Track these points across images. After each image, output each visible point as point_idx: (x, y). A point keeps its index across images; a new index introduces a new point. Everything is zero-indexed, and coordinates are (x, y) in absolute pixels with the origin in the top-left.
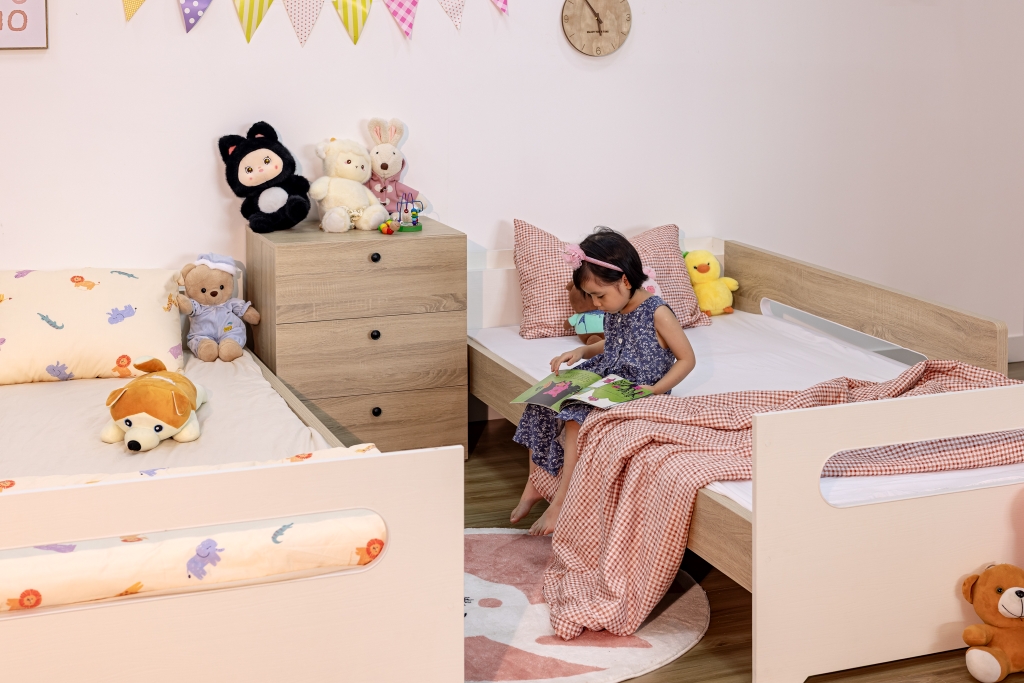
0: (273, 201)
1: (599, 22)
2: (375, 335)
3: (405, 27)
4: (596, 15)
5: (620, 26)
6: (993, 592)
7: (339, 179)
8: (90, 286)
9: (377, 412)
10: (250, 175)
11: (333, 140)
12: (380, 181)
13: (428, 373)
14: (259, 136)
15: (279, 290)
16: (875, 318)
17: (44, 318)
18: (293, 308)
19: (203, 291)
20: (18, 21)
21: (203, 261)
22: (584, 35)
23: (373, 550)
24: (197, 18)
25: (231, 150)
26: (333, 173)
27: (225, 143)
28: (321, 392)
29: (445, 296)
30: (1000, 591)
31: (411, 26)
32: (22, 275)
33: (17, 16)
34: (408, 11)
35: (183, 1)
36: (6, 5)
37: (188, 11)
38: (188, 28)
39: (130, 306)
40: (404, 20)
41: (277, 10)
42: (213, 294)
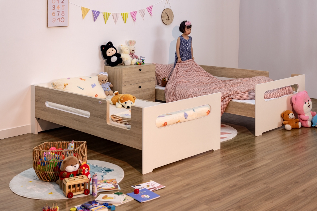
0: (114, 59)
1: (168, 17)
2: (140, 87)
3: (134, 19)
4: (168, 16)
5: (172, 18)
6: (287, 115)
7: (125, 54)
8: (85, 80)
10: (109, 54)
11: (122, 45)
12: (132, 54)
13: (149, 95)
14: (109, 45)
15: (123, 78)
16: (236, 75)
17: (79, 87)
18: (126, 82)
19: (103, 80)
20: (62, 20)
21: (101, 74)
22: (166, 20)
23: (209, 112)
24: (97, 18)
25: (103, 48)
26: (124, 53)
27: (102, 47)
29: (152, 78)
30: (288, 114)
31: (135, 19)
32: (68, 79)
33: (63, 19)
34: (135, 16)
35: (94, 14)
36: (60, 16)
37: (95, 17)
38: (95, 20)
39: (94, 84)
40: (134, 18)
41: (111, 16)
42: (105, 81)
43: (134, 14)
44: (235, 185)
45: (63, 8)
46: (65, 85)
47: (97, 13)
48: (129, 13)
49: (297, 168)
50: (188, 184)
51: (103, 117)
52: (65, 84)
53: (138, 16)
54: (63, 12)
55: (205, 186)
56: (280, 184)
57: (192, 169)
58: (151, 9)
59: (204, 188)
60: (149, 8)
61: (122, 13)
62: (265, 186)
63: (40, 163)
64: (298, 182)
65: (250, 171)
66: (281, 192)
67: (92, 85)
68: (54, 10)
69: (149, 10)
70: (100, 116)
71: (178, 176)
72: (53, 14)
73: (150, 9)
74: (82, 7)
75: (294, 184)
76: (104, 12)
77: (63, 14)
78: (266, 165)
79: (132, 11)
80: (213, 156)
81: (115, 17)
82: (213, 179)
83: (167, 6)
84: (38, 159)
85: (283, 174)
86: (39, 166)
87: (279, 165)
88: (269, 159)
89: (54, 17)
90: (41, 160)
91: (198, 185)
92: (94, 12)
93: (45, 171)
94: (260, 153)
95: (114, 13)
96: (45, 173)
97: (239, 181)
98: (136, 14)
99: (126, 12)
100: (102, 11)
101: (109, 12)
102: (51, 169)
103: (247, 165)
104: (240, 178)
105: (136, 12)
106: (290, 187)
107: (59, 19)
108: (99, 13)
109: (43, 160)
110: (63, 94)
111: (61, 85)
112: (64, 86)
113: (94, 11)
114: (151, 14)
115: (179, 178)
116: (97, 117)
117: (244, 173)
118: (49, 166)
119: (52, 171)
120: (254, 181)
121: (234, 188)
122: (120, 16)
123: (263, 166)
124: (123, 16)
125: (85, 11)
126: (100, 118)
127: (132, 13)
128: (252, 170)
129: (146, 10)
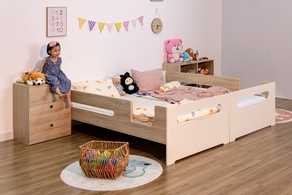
2: (52, 107)
8: (101, 83)
9: (52, 125)
13: (63, 115)
15: (30, 98)
17: (97, 89)
18: (33, 102)
22: (155, 29)
24: (92, 28)
28: (39, 122)
31: (128, 28)
32: (87, 82)
33: (61, 29)
34: (127, 26)
35: (90, 25)
36: (59, 27)
37: (91, 27)
38: (91, 30)
39: (110, 86)
40: (126, 27)
41: (105, 26)
42: (119, 83)
43: (126, 24)
44: (230, 185)
45: (61, 19)
46: (85, 88)
47: (93, 23)
48: (122, 23)
49: (285, 167)
50: (187, 185)
51: (127, 116)
52: (84, 86)
53: (130, 25)
54: (62, 23)
55: (202, 186)
56: (272, 183)
57: (188, 169)
58: (142, 19)
59: (202, 188)
60: (140, 18)
61: (116, 23)
62: (258, 186)
63: (85, 160)
64: (288, 182)
65: (242, 171)
66: (274, 191)
67: (108, 87)
68: (53, 21)
69: (140, 20)
70: (124, 115)
71: (176, 176)
72: (52, 24)
74: (79, 18)
75: (285, 184)
76: (99, 22)
77: (61, 25)
78: (257, 165)
79: (124, 21)
80: (206, 156)
81: (110, 27)
82: (209, 179)
83: (157, 17)
84: (83, 157)
85: (273, 174)
86: (84, 162)
87: (269, 165)
88: (259, 159)
89: (53, 27)
90: (86, 158)
91: (196, 185)
92: (90, 23)
93: (90, 168)
94: (250, 153)
95: (108, 23)
96: (89, 170)
97: (233, 180)
98: (128, 24)
99: (119, 22)
100: (97, 21)
101: (104, 23)
102: (95, 166)
103: (239, 165)
104: (234, 178)
105: (128, 22)
106: (282, 186)
107: (58, 29)
108: (95, 23)
109: (88, 158)
110: (86, 95)
111: (81, 87)
112: (83, 89)
113: (90, 21)
114: (142, 24)
115: (177, 178)
116: (121, 115)
117: (237, 173)
118: (93, 163)
119: (95, 168)
120: (248, 181)
121: (230, 188)
122: (114, 26)
123: (254, 165)
124: (116, 26)
125: (81, 22)
126: (124, 116)
127: (125, 23)
128: (244, 170)
129: (138, 20)
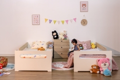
0: (55, 37)
7: (61, 35)
8: (41, 42)
10: (54, 35)
23: (46, 57)
29: (67, 45)
43: (67, 21)
53: (69, 22)
73: (75, 19)
95: (58, 21)
100: (53, 20)
113: (50, 20)
114: (75, 21)
122: (61, 22)
125: (46, 20)
129: (73, 19)
